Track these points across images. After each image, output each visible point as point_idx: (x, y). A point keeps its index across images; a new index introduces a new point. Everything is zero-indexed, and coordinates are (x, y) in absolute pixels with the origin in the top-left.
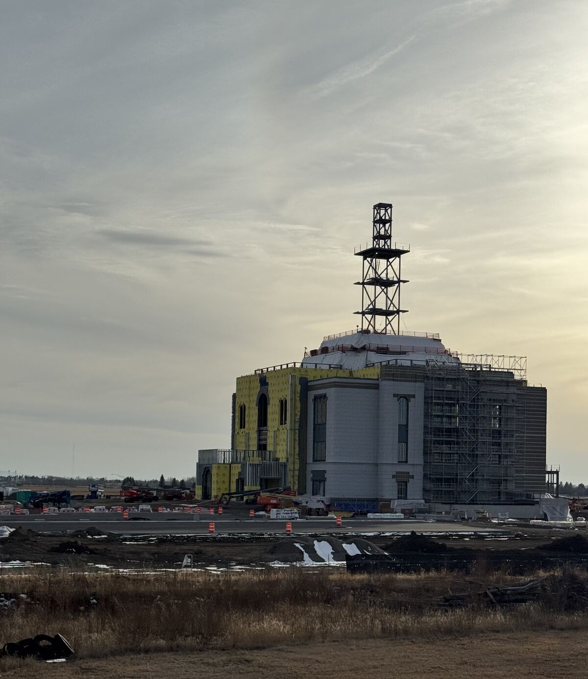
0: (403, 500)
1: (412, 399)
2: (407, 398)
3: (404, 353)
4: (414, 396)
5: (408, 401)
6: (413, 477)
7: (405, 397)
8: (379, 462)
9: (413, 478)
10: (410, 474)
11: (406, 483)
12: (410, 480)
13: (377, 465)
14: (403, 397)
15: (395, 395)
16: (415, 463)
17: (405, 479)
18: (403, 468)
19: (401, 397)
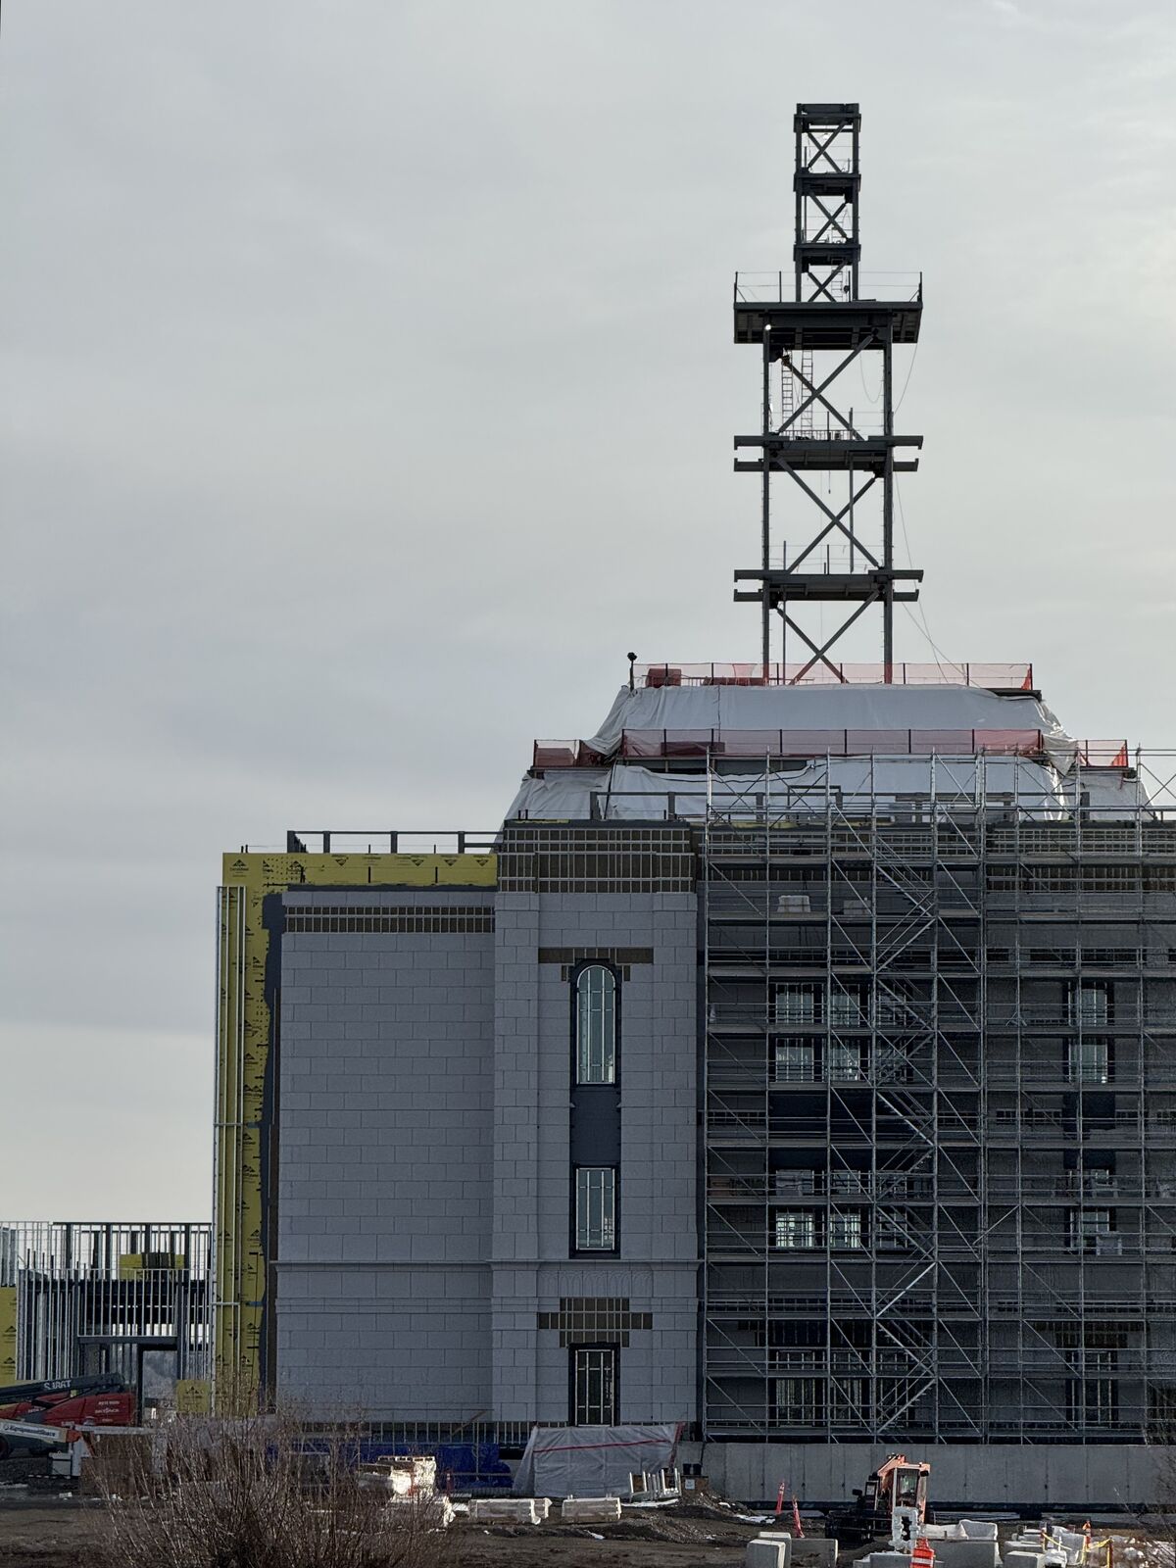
0: (602, 1428)
1: (636, 969)
2: (617, 962)
3: (796, 762)
4: (646, 955)
5: (620, 976)
6: (647, 1321)
7: (604, 962)
8: (496, 1257)
9: (648, 1326)
10: (633, 1310)
11: (616, 1347)
12: (636, 1335)
13: (485, 1268)
14: (591, 961)
15: (545, 956)
16: (656, 1257)
17: (610, 1332)
18: (593, 1284)
19: (583, 963)
